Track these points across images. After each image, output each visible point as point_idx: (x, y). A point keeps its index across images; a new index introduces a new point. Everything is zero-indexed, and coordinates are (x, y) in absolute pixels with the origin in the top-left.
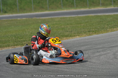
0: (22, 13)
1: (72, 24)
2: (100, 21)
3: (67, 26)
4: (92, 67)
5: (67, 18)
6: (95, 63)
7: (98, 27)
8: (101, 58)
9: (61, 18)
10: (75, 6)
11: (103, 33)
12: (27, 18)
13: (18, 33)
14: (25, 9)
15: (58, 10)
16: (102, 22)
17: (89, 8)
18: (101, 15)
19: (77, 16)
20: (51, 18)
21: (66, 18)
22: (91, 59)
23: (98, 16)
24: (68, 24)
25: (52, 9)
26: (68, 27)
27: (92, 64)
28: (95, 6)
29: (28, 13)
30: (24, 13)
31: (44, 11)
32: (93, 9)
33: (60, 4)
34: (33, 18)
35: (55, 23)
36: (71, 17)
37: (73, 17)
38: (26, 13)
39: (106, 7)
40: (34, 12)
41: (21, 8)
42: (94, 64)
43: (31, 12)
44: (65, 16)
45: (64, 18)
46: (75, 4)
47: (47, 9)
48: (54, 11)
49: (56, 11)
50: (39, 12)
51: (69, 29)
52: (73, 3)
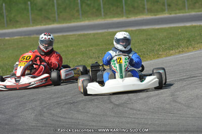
0: (12, 28)
1: (98, 45)
2: (147, 39)
3: (90, 48)
4: (135, 118)
5: (90, 34)
6: (139, 110)
7: (144, 50)
8: (151, 102)
9: (79, 35)
10: (103, 14)
11: (151, 60)
12: (21, 36)
13: (7, 63)
14: (17, 22)
15: (74, 22)
16: (150, 40)
17: (128, 17)
18: (148, 29)
19: (106, 31)
20: (63, 36)
21: (87, 34)
22: (132, 103)
23: (143, 30)
24: (92, 46)
25: (64, 20)
26: (91, 50)
27: (135, 111)
28: (136, 14)
29: (23, 27)
30: (16, 28)
31: (51, 24)
32: (133, 18)
33: (78, 11)
34: (32, 36)
35: (69, 43)
36: (97, 34)
37: (100, 33)
38: (20, 27)
39: (155, 15)
40: (33, 26)
41: (10, 21)
42: (138, 112)
43: (28, 26)
44: (86, 32)
45: (84, 35)
46: (102, 10)
47: (54, 21)
48: (66, 23)
49: (69, 23)
50: (41, 25)
51: (94, 54)
52: (98, 10)
